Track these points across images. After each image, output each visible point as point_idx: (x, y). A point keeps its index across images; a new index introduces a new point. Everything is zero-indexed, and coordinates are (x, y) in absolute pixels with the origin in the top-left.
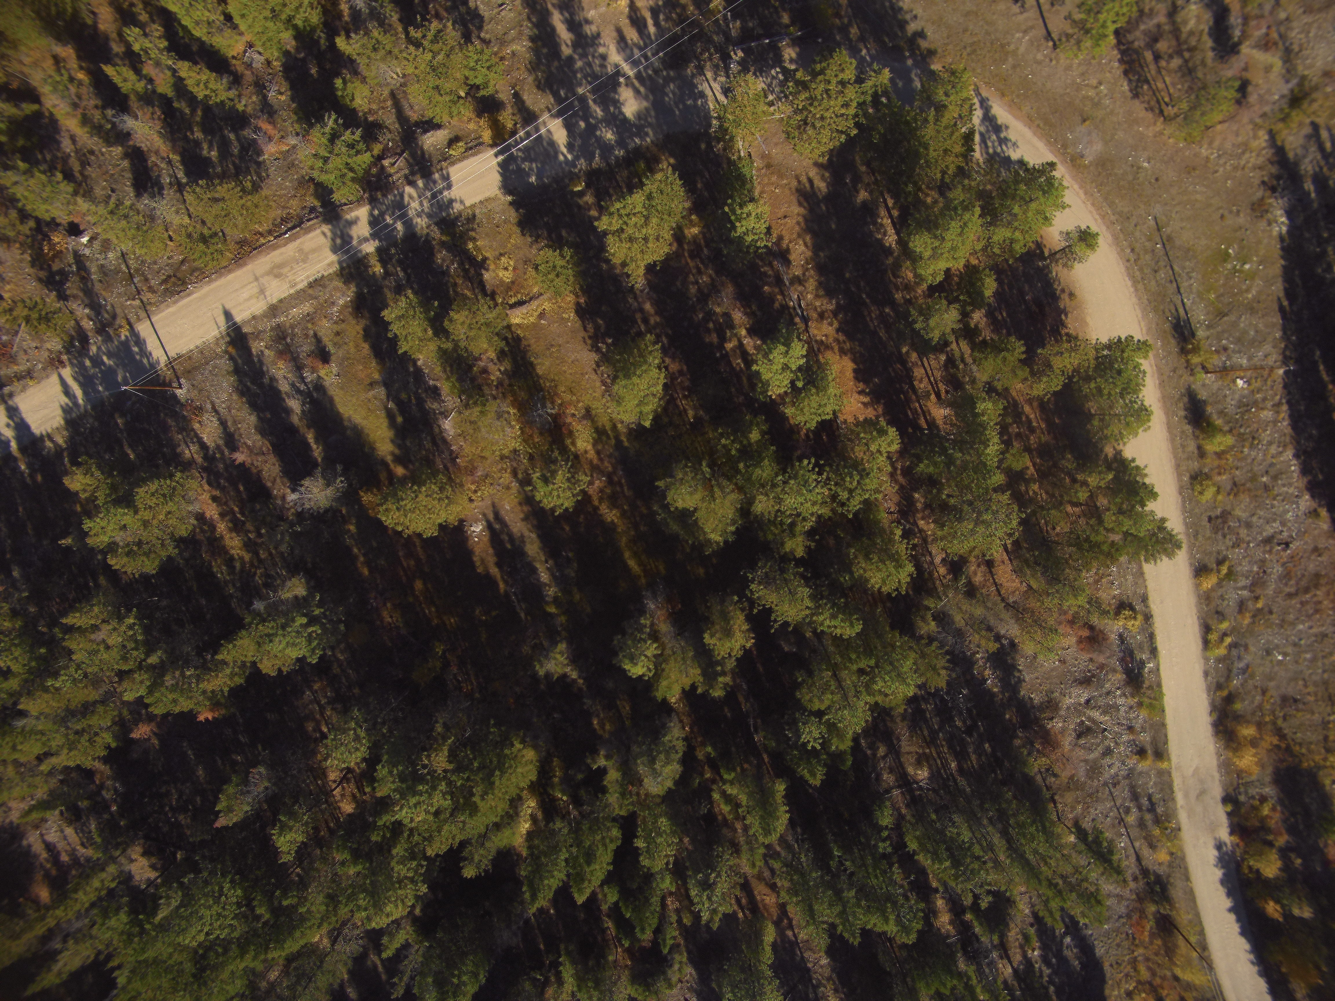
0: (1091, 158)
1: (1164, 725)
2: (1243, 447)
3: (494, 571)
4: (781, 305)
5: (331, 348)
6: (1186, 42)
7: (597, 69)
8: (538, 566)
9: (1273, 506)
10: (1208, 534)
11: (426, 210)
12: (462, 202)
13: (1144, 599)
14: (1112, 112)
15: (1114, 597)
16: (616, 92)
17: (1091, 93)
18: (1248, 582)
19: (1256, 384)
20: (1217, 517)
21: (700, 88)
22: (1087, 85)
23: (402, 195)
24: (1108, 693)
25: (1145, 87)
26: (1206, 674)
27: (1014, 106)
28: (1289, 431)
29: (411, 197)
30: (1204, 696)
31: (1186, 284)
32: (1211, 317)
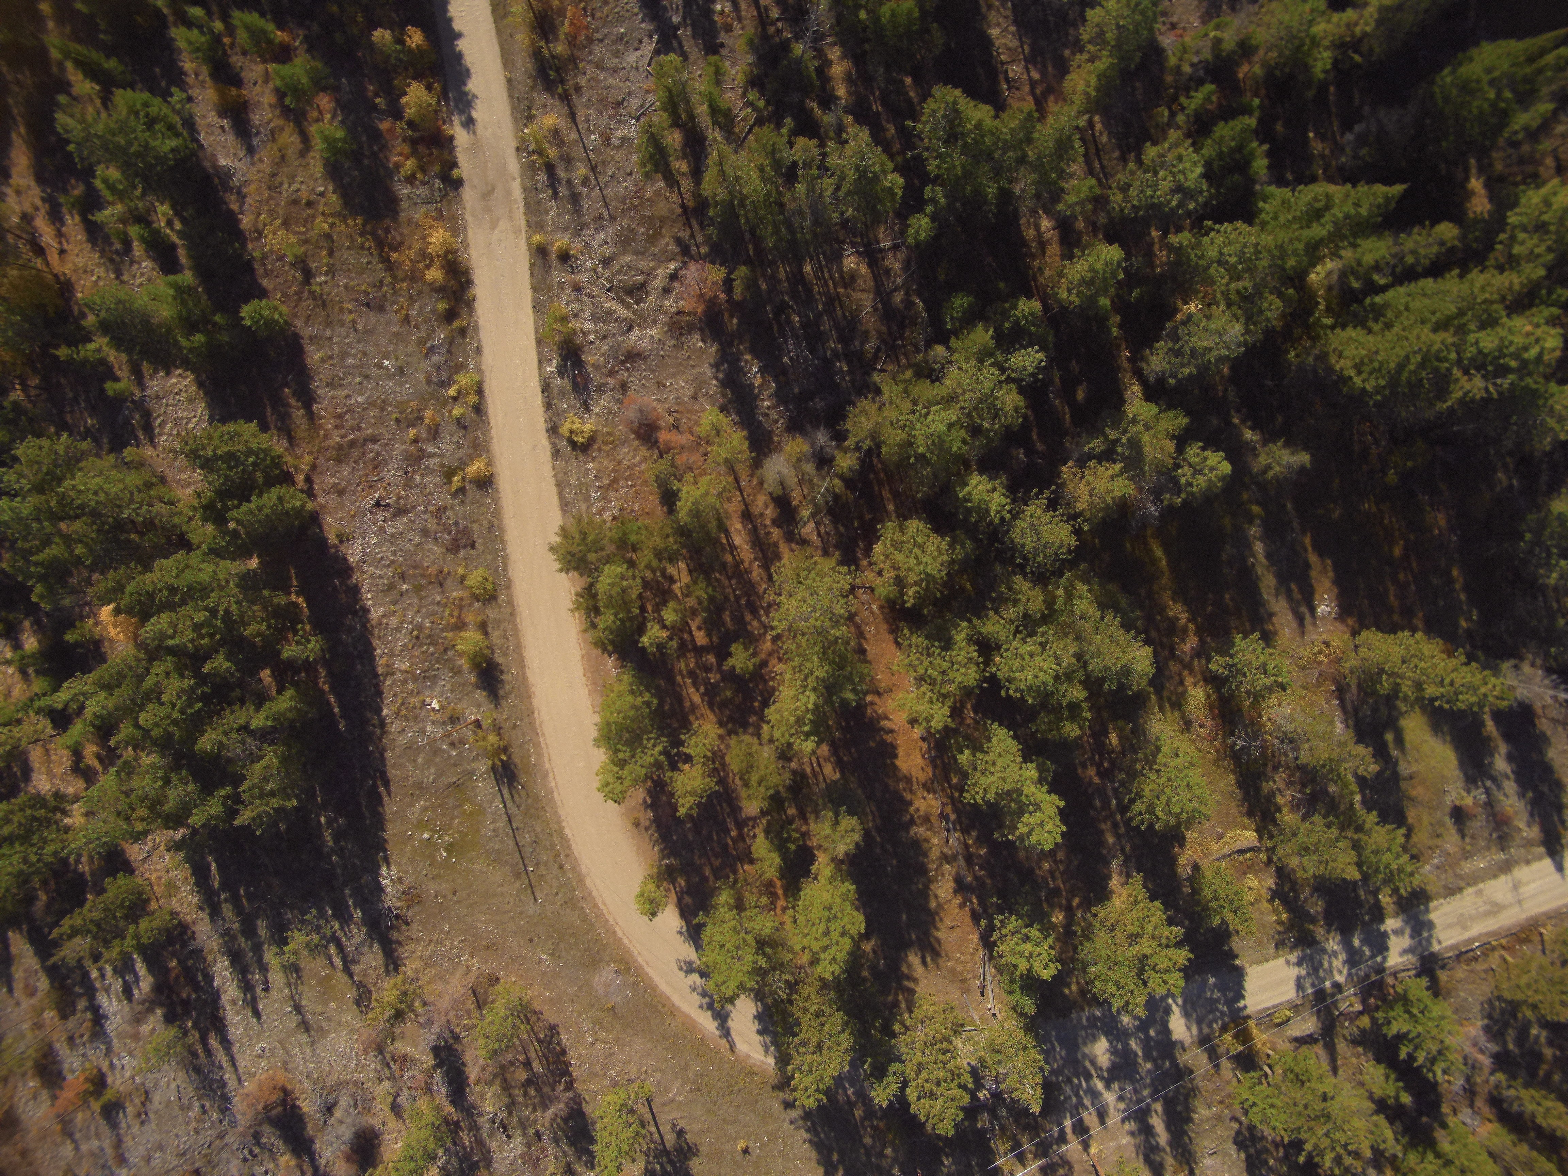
0: (607, 969)
1: (535, 289)
2: (431, 629)
3: (1313, 558)
4: (969, 834)
5: (1448, 821)
6: (496, 1076)
7: (1129, 1088)
8: (1264, 560)
9: (394, 553)
10: (476, 527)
11: (1326, 957)
12: (1288, 962)
13: (556, 454)
14: (580, 1014)
15: (594, 459)
16: (1113, 1063)
17: (602, 1035)
18: (426, 462)
19: (414, 701)
20: (465, 547)
22: (607, 1043)
23: (1350, 975)
24: (605, 337)
25: (542, 1036)
26: (479, 351)
27: (691, 1026)
28: (375, 642)
29: (1340, 972)
30: (482, 322)
31: (500, 824)
32: (469, 784)
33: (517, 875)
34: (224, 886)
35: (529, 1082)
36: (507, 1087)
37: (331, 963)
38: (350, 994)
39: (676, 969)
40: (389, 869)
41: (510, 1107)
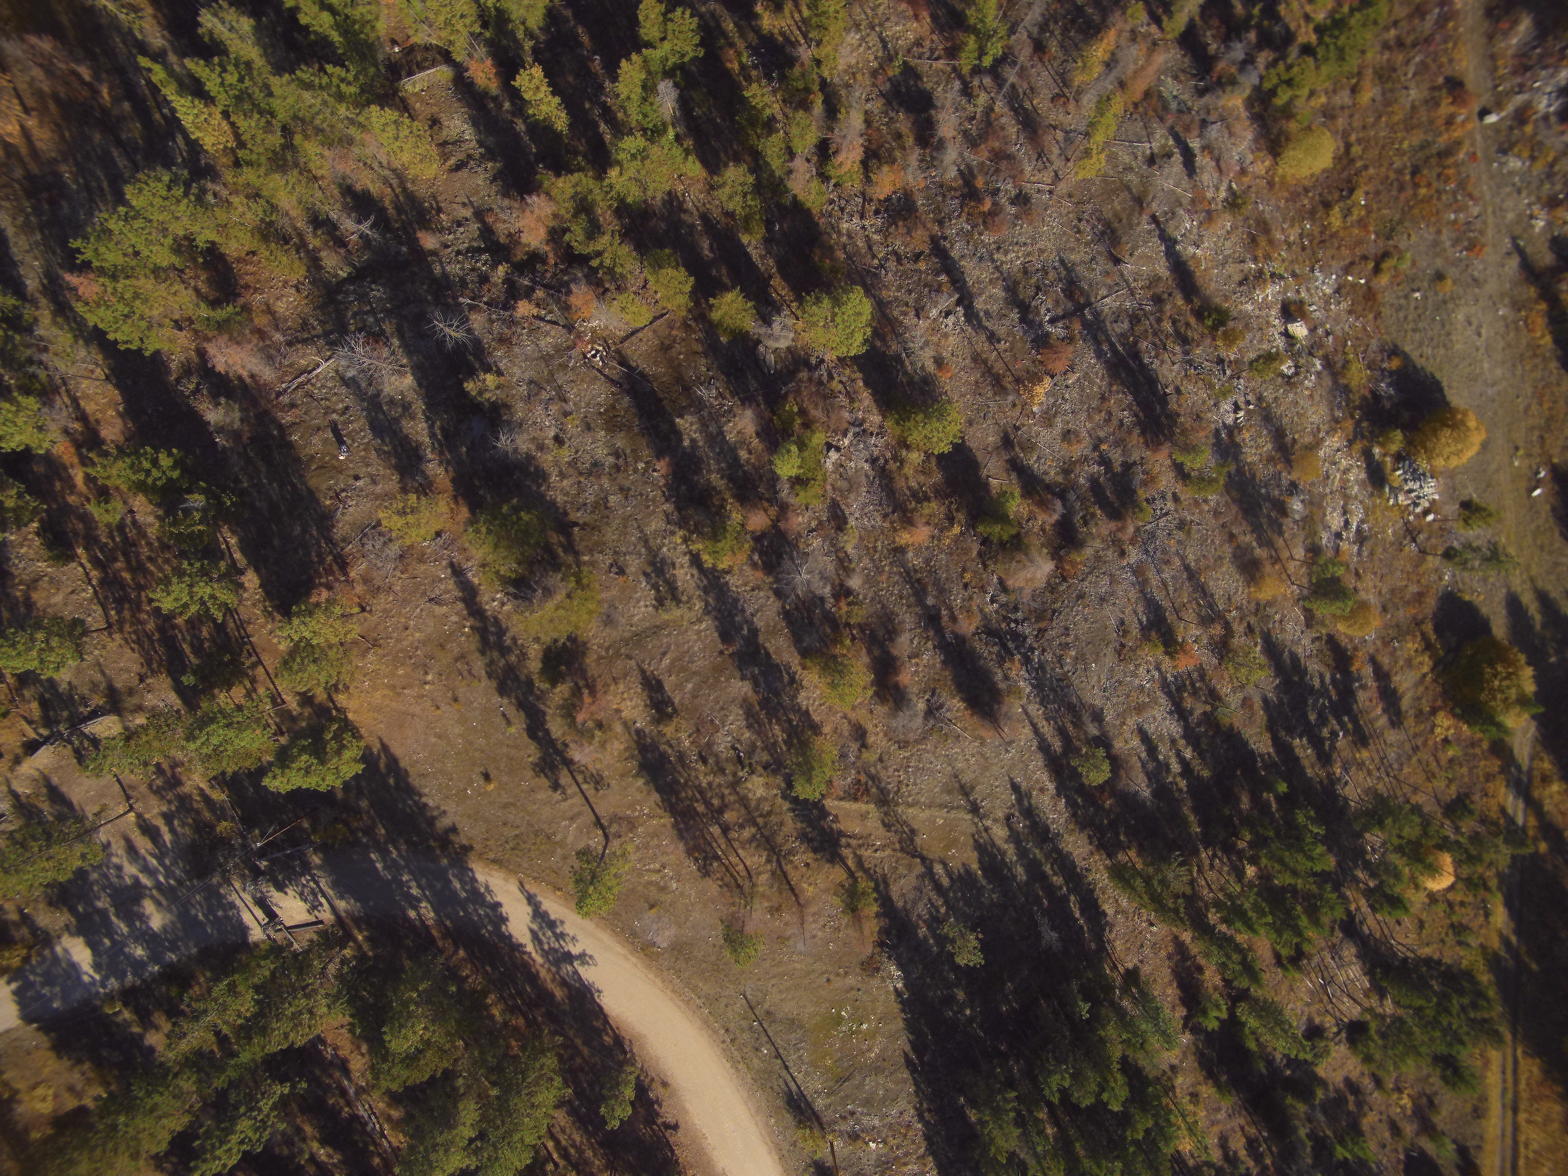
0: (664, 945)
6: (757, 808)
7: (113, 879)
14: (682, 894)
16: (139, 904)
17: (655, 877)
21: (230, 899)
22: (649, 870)
25: (715, 864)
31: (794, 1057)
32: (831, 1084)
33: (768, 1013)
34: (1065, 900)
35: (721, 811)
36: (743, 801)
37: (945, 865)
38: (921, 840)
39: (596, 956)
40: (896, 989)
41: (736, 783)
